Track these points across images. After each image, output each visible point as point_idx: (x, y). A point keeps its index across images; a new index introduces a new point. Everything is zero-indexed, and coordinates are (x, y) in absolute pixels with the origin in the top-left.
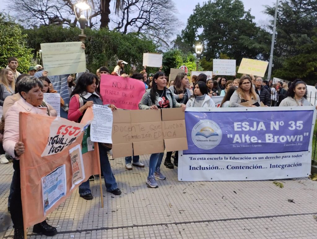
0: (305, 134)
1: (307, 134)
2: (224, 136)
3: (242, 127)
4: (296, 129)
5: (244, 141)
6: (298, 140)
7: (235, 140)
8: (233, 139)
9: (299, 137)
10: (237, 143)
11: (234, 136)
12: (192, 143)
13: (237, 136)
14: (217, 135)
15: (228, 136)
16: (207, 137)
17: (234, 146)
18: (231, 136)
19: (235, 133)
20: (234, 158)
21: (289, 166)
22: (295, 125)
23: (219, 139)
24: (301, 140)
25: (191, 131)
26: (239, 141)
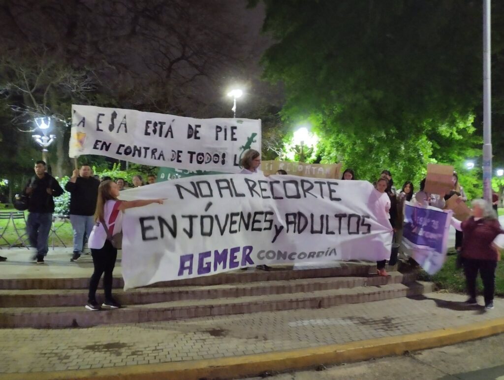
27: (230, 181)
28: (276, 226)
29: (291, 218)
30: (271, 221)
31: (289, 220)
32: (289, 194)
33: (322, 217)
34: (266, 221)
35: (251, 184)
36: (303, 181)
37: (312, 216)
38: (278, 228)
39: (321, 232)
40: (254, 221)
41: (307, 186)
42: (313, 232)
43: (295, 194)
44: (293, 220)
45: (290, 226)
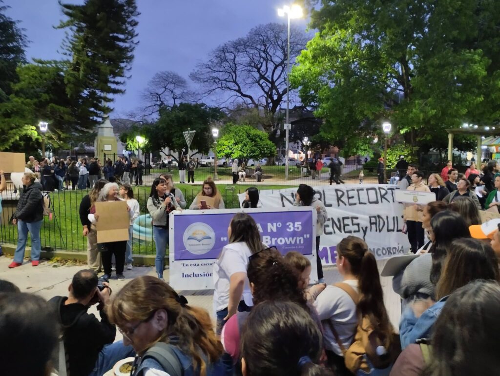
0: (305, 236)
1: (308, 236)
2: (218, 239)
4: (294, 230)
6: (298, 242)
9: (298, 239)
12: (185, 248)
14: (210, 238)
15: (222, 239)
16: (199, 241)
22: (294, 226)
23: (212, 242)
24: (302, 242)
27: (322, 192)
28: (362, 228)
29: (373, 220)
30: (358, 225)
31: (372, 222)
32: (371, 201)
33: (394, 218)
34: (353, 224)
35: (340, 193)
36: (380, 188)
37: (387, 217)
38: (364, 229)
39: (393, 230)
40: (345, 226)
41: (383, 192)
42: (389, 231)
43: (375, 200)
44: (375, 221)
45: (372, 226)
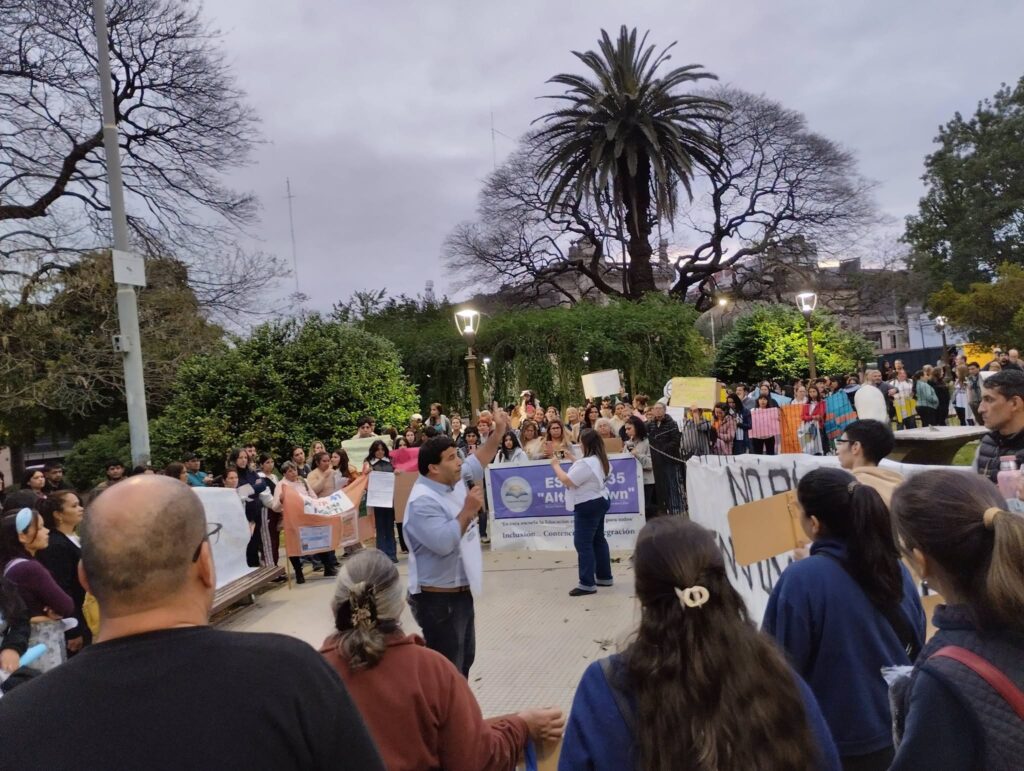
0: (630, 489)
1: (633, 489)
2: (535, 495)
3: (555, 483)
4: (616, 483)
5: (556, 500)
6: (622, 497)
7: (547, 500)
8: (544, 498)
9: (622, 493)
10: (549, 502)
11: (545, 495)
12: (503, 505)
13: (549, 494)
14: (526, 494)
15: (539, 495)
16: (517, 497)
17: (547, 507)
18: (542, 495)
19: (546, 491)
20: (550, 522)
21: (617, 533)
22: (616, 477)
23: (529, 499)
24: (626, 497)
25: (499, 491)
26: (552, 500)
